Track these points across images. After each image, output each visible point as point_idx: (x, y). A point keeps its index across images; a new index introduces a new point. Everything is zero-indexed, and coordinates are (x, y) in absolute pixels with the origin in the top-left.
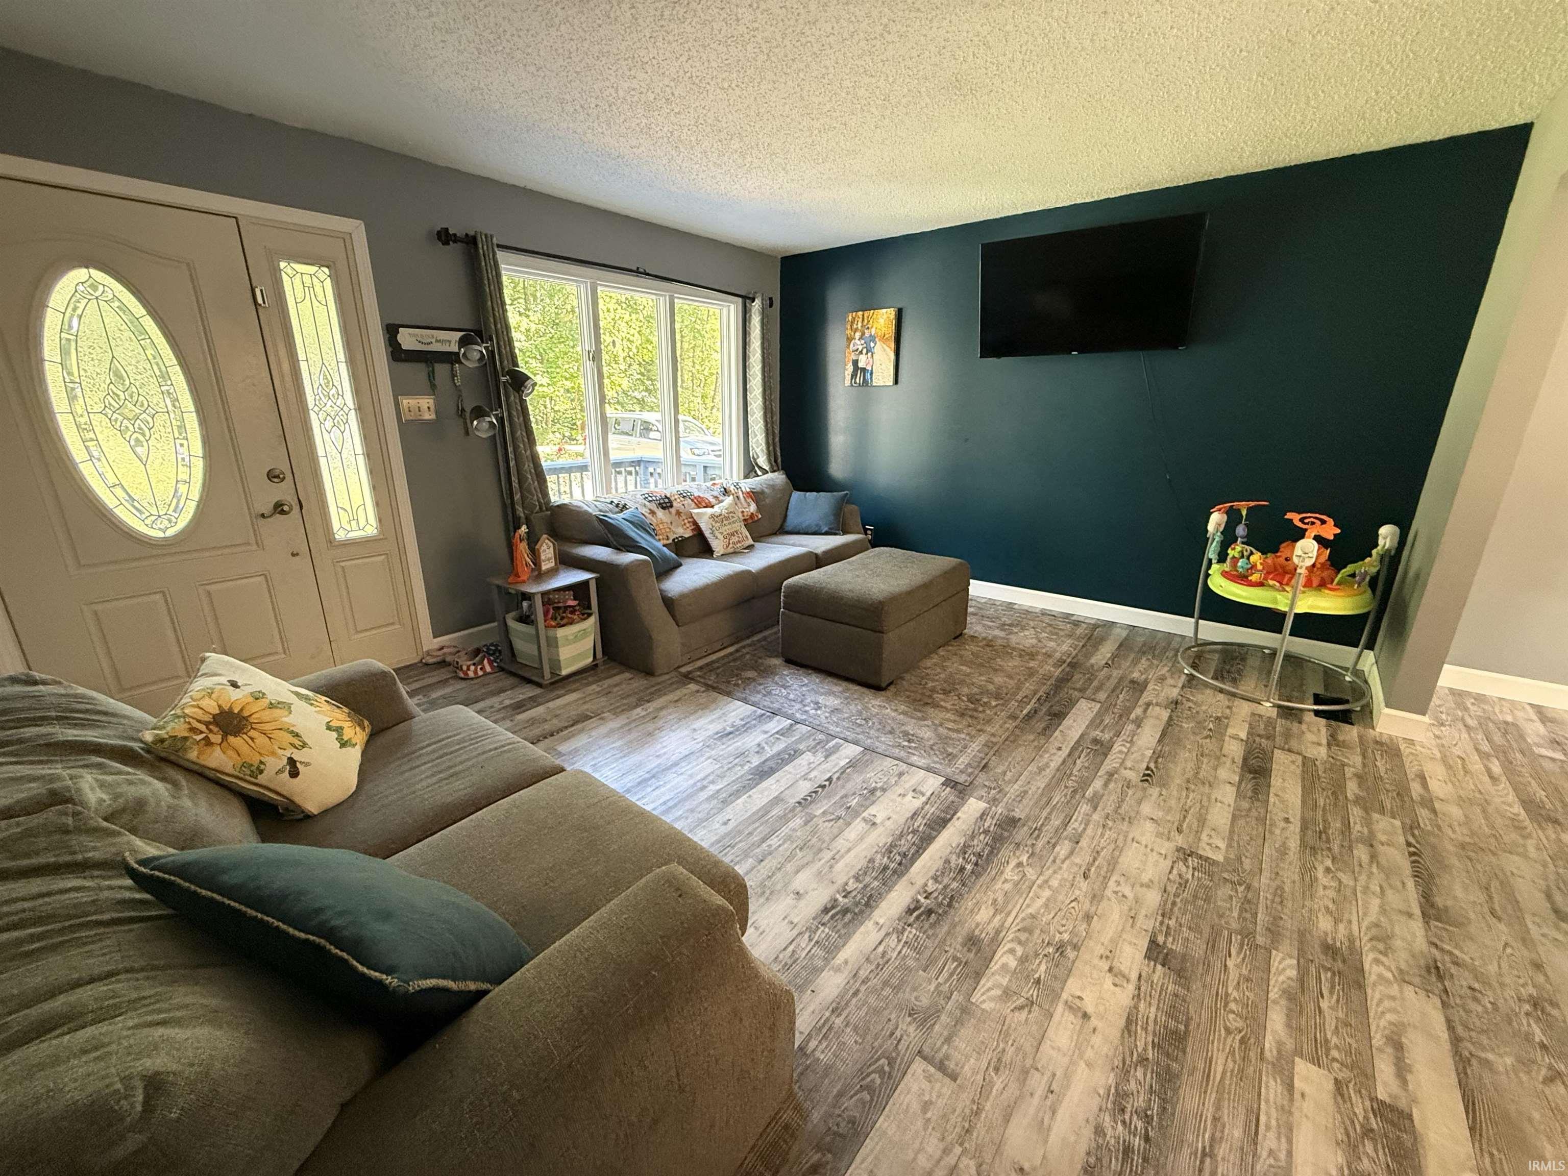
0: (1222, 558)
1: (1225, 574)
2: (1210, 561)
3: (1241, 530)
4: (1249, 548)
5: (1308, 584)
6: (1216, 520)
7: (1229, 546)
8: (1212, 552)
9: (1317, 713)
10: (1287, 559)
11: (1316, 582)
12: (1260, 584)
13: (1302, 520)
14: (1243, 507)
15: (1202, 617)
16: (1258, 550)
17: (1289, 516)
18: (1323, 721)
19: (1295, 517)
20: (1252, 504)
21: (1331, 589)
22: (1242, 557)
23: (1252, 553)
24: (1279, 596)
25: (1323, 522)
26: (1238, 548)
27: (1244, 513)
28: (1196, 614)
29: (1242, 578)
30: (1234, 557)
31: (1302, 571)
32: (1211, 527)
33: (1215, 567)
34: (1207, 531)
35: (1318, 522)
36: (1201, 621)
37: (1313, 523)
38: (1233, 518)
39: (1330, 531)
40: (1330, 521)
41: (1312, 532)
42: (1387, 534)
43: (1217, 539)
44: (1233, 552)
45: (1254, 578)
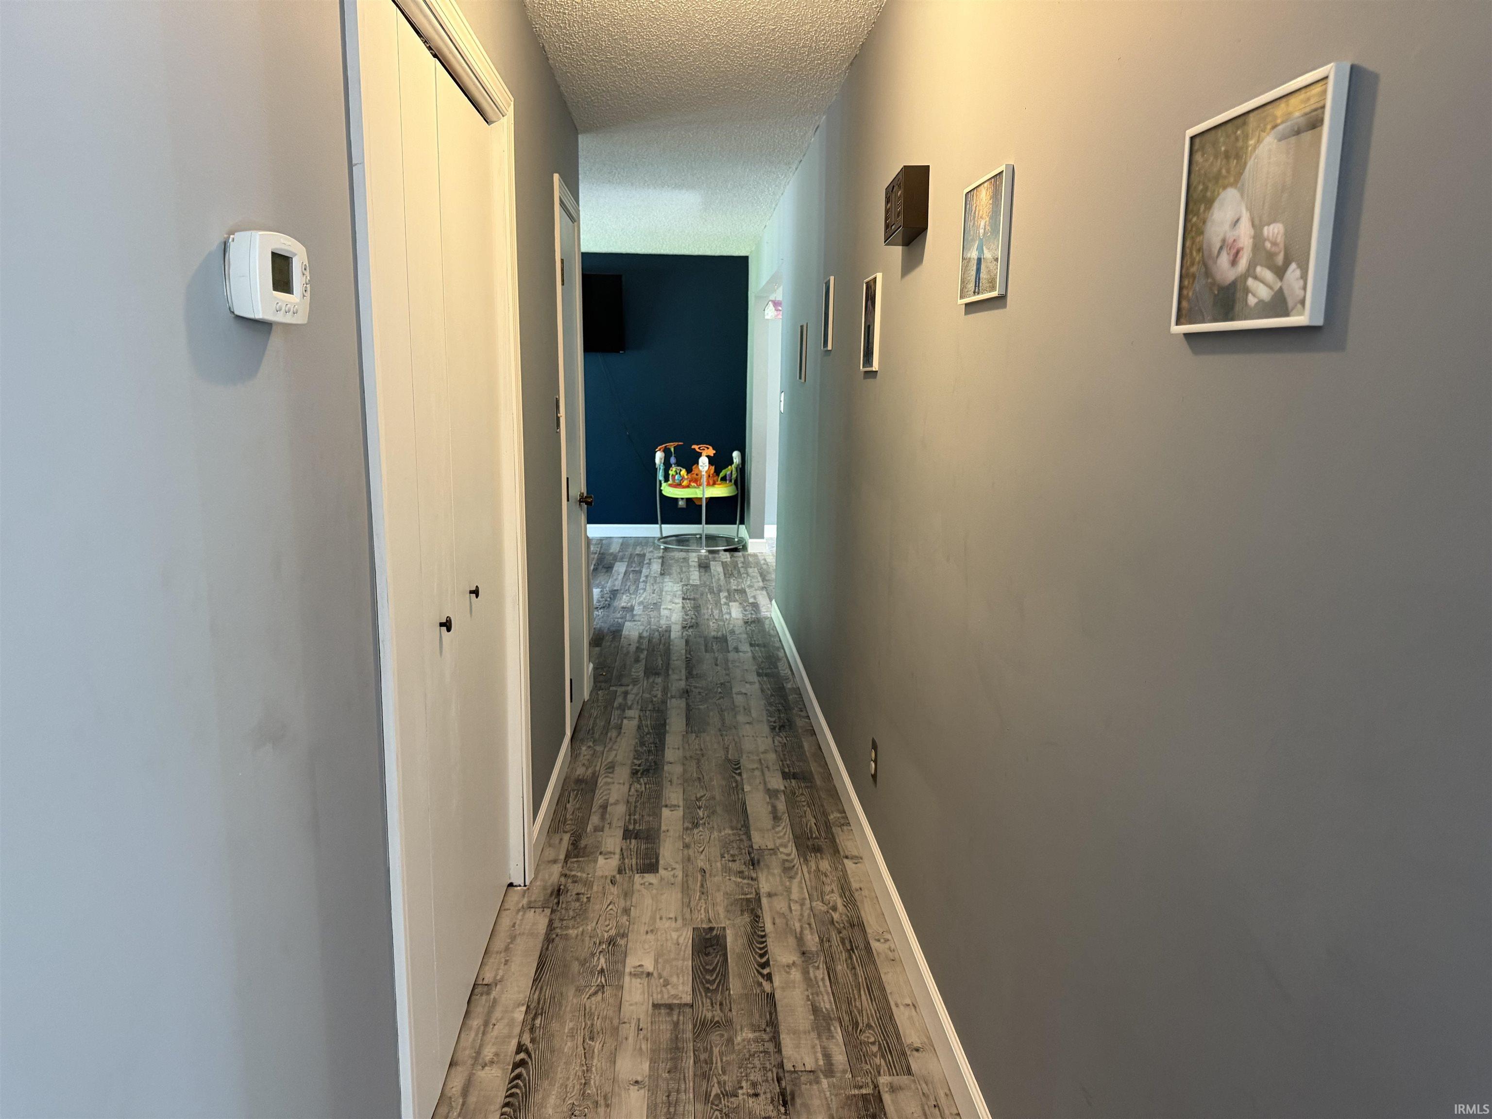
0: (666, 479)
1: (670, 485)
2: (660, 481)
3: (673, 460)
4: (679, 468)
5: (708, 484)
6: (659, 456)
7: (669, 469)
8: (660, 476)
9: (725, 550)
10: (697, 475)
11: (711, 482)
12: (688, 487)
13: (699, 448)
14: (672, 446)
15: (663, 522)
16: (683, 468)
17: (693, 447)
18: (727, 553)
19: (695, 447)
20: (676, 444)
21: (718, 484)
22: (677, 474)
23: (681, 470)
24: (697, 490)
25: (708, 448)
26: (674, 469)
27: (672, 450)
28: (659, 522)
29: (679, 485)
30: (673, 475)
31: (704, 473)
32: (657, 461)
33: (664, 485)
34: (655, 464)
35: (706, 449)
36: (663, 526)
37: (704, 449)
38: (667, 453)
39: (711, 452)
40: (711, 448)
41: (704, 453)
42: (736, 455)
43: (662, 468)
44: (671, 472)
45: (685, 483)
